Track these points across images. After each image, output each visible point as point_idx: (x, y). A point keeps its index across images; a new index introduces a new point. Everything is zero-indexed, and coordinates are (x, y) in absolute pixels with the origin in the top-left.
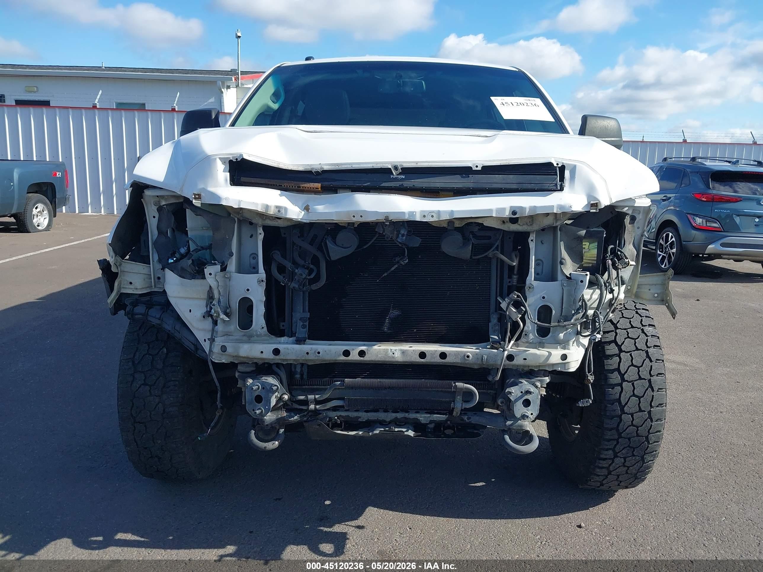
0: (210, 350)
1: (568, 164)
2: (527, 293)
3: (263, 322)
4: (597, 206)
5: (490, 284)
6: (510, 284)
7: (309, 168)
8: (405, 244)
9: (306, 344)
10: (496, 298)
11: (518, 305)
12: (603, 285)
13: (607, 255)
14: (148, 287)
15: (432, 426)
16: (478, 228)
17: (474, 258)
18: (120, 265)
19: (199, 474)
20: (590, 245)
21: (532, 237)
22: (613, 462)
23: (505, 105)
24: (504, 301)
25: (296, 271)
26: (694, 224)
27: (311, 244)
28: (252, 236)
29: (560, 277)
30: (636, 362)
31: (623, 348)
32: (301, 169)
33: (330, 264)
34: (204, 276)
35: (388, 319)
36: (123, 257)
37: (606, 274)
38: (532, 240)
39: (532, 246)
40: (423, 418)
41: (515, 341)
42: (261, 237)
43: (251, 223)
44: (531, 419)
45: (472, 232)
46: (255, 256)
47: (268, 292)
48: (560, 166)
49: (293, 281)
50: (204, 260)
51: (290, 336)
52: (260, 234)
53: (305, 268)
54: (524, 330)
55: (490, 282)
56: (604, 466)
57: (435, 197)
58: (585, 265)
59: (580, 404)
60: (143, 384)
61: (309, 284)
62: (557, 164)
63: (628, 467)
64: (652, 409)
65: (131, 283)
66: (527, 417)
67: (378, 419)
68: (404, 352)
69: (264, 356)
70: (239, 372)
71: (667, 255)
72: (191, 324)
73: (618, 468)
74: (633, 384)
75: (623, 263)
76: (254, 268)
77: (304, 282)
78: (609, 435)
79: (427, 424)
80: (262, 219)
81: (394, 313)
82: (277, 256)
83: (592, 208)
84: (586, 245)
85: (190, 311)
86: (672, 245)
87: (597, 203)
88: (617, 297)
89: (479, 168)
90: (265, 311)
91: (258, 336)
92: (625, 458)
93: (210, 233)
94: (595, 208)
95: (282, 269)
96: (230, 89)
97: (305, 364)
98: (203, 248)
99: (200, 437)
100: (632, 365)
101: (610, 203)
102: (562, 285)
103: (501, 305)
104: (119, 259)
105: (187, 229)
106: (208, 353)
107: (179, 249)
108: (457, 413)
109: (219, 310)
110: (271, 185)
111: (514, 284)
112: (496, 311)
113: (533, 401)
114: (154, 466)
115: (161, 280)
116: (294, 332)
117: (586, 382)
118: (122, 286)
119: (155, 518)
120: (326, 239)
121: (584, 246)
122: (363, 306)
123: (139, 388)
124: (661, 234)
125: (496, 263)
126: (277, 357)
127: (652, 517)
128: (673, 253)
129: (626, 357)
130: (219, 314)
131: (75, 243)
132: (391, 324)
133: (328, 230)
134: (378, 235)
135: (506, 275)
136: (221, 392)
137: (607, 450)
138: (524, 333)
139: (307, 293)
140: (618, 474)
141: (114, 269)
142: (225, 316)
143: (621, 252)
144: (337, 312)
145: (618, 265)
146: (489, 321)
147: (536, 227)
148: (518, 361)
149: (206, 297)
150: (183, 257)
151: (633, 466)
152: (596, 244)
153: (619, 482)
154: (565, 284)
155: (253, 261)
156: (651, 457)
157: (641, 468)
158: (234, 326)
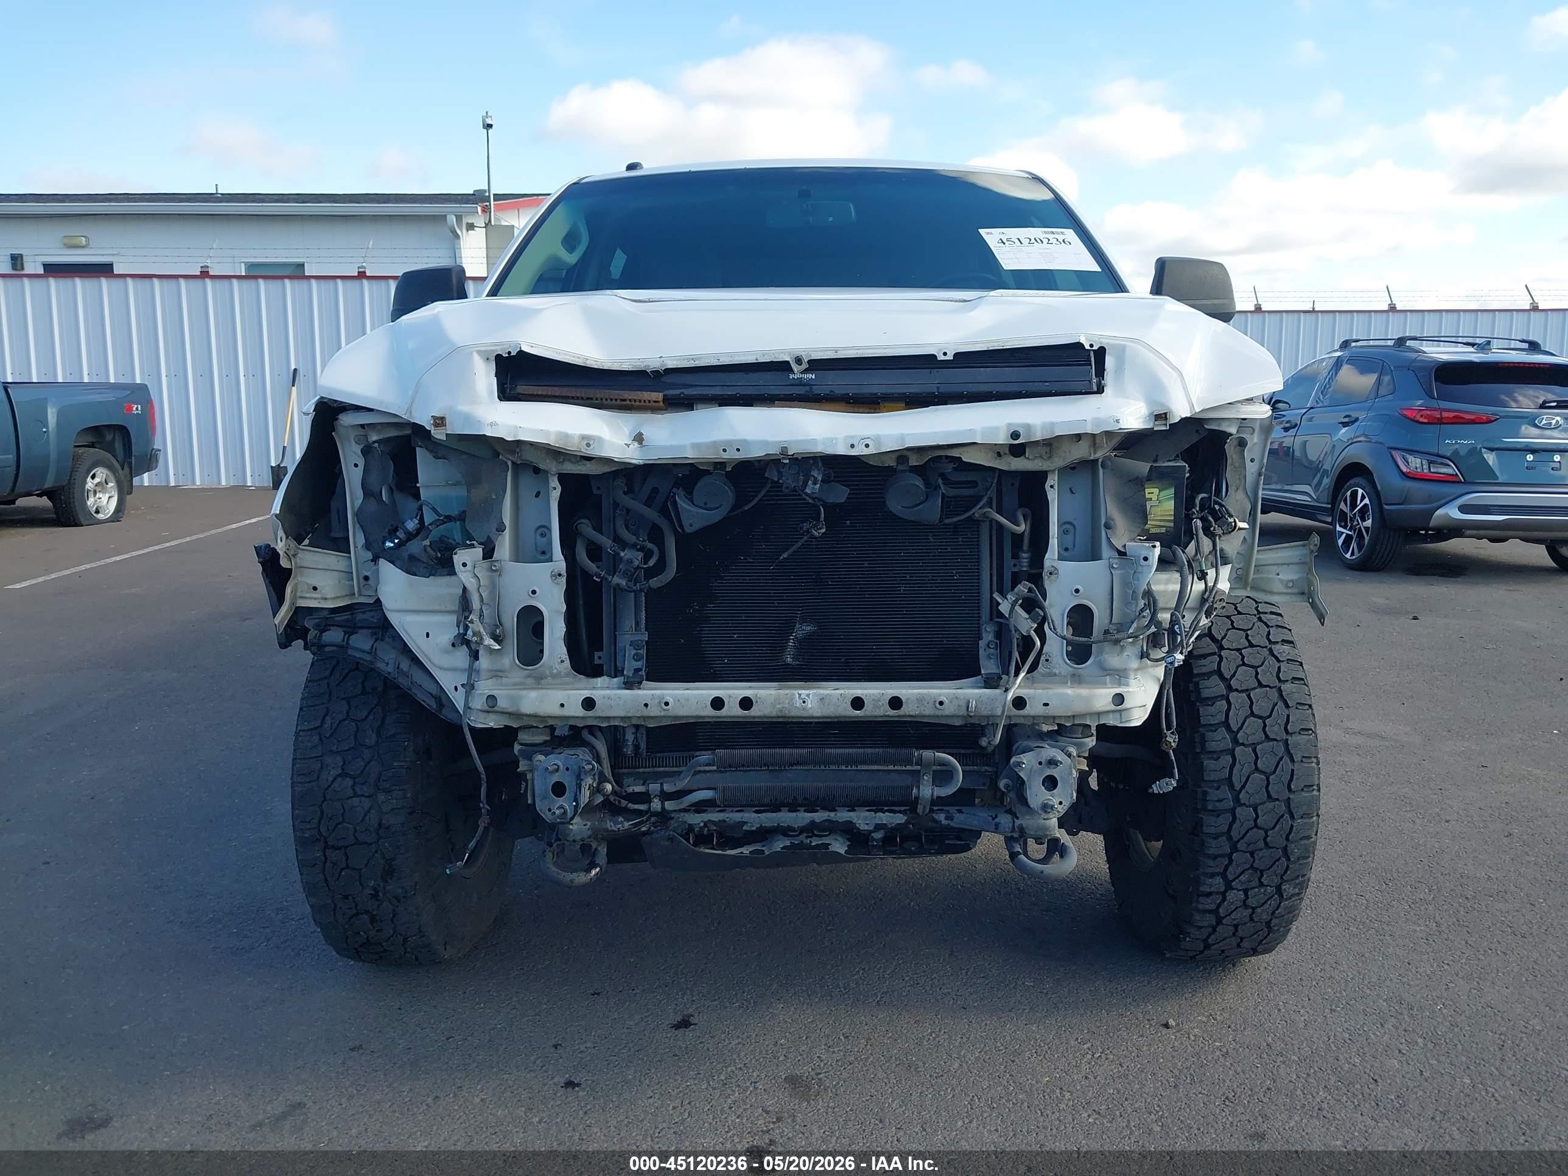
0: (467, 707)
1: (1113, 346)
2: (1047, 584)
3: (562, 651)
4: (1166, 419)
5: (978, 569)
6: (1015, 570)
7: (639, 366)
8: (819, 500)
9: (644, 689)
10: (991, 593)
11: (1031, 605)
12: (1186, 564)
13: (1194, 510)
14: (346, 596)
15: (878, 835)
16: (952, 465)
17: (947, 521)
18: (294, 556)
19: (445, 949)
20: (1161, 493)
21: (1052, 480)
22: (1224, 899)
23: (1007, 243)
24: (1006, 600)
25: (622, 554)
26: (1404, 469)
27: (648, 503)
28: (538, 495)
29: (1106, 552)
30: (1259, 710)
31: (1234, 683)
32: (626, 367)
33: (683, 540)
34: (452, 568)
35: (793, 639)
36: (300, 542)
37: (1192, 545)
38: (1052, 487)
39: (1053, 496)
40: (863, 819)
41: (1027, 673)
42: (555, 494)
43: (537, 470)
44: (1058, 812)
45: (942, 476)
46: (544, 530)
47: (570, 596)
48: (1095, 348)
49: (617, 573)
50: (450, 541)
51: (613, 676)
52: (555, 489)
53: (638, 550)
54: (1044, 652)
55: (978, 565)
56: (1208, 907)
57: (871, 411)
58: (1153, 531)
59: (1155, 788)
60: (339, 775)
61: (645, 579)
62: (1091, 346)
63: (1254, 909)
64: (1292, 796)
65: (315, 588)
66: (1052, 807)
67: (779, 824)
68: (823, 698)
69: (566, 712)
70: (521, 744)
71: (1354, 533)
72: (430, 660)
73: (1235, 910)
74: (1254, 751)
75: (1224, 525)
76: (543, 553)
77: (638, 575)
78: (1213, 847)
79: (871, 832)
80: (557, 461)
81: (803, 629)
82: (586, 528)
83: (1156, 423)
84: (1152, 493)
85: (428, 635)
86: (1363, 512)
87: (1166, 414)
88: (1214, 586)
89: (950, 357)
90: (565, 630)
91: (554, 676)
92: (1246, 891)
93: (462, 492)
94: (1164, 422)
95: (595, 552)
96: (473, 229)
97: (643, 725)
98: (449, 518)
99: (449, 868)
100: (1252, 714)
101: (1191, 412)
102: (1111, 567)
103: (999, 608)
104: (293, 544)
105: (418, 485)
106: (462, 713)
107: (403, 523)
108: (924, 807)
109: (482, 630)
110: (573, 398)
111: (1025, 569)
112: (991, 619)
113: (1062, 778)
114: (361, 933)
115: (370, 582)
116: (620, 669)
117: (1164, 747)
118: (298, 594)
119: (365, 1032)
120: (675, 494)
121: (1147, 496)
122: (746, 617)
123: (333, 781)
124: (1343, 491)
125: (988, 531)
126: (590, 713)
127: (1303, 1007)
128: (1367, 529)
129: (1240, 701)
130: (482, 639)
131: (173, 543)
132: (798, 649)
133: (678, 477)
134: (770, 485)
135: (1008, 554)
136: (487, 782)
137: (1212, 875)
138: (1043, 658)
139: (643, 594)
140: (1235, 922)
141: (284, 563)
142: (491, 640)
143: (1221, 506)
144: (698, 629)
145: (1215, 528)
146: (980, 638)
147: (1058, 462)
148: (1033, 709)
149: (457, 608)
150: (411, 536)
151: (1261, 906)
152: (1172, 491)
153: (1239, 940)
154: (1116, 563)
155: (542, 541)
156: (1294, 888)
157: (1277, 909)
158: (510, 659)
